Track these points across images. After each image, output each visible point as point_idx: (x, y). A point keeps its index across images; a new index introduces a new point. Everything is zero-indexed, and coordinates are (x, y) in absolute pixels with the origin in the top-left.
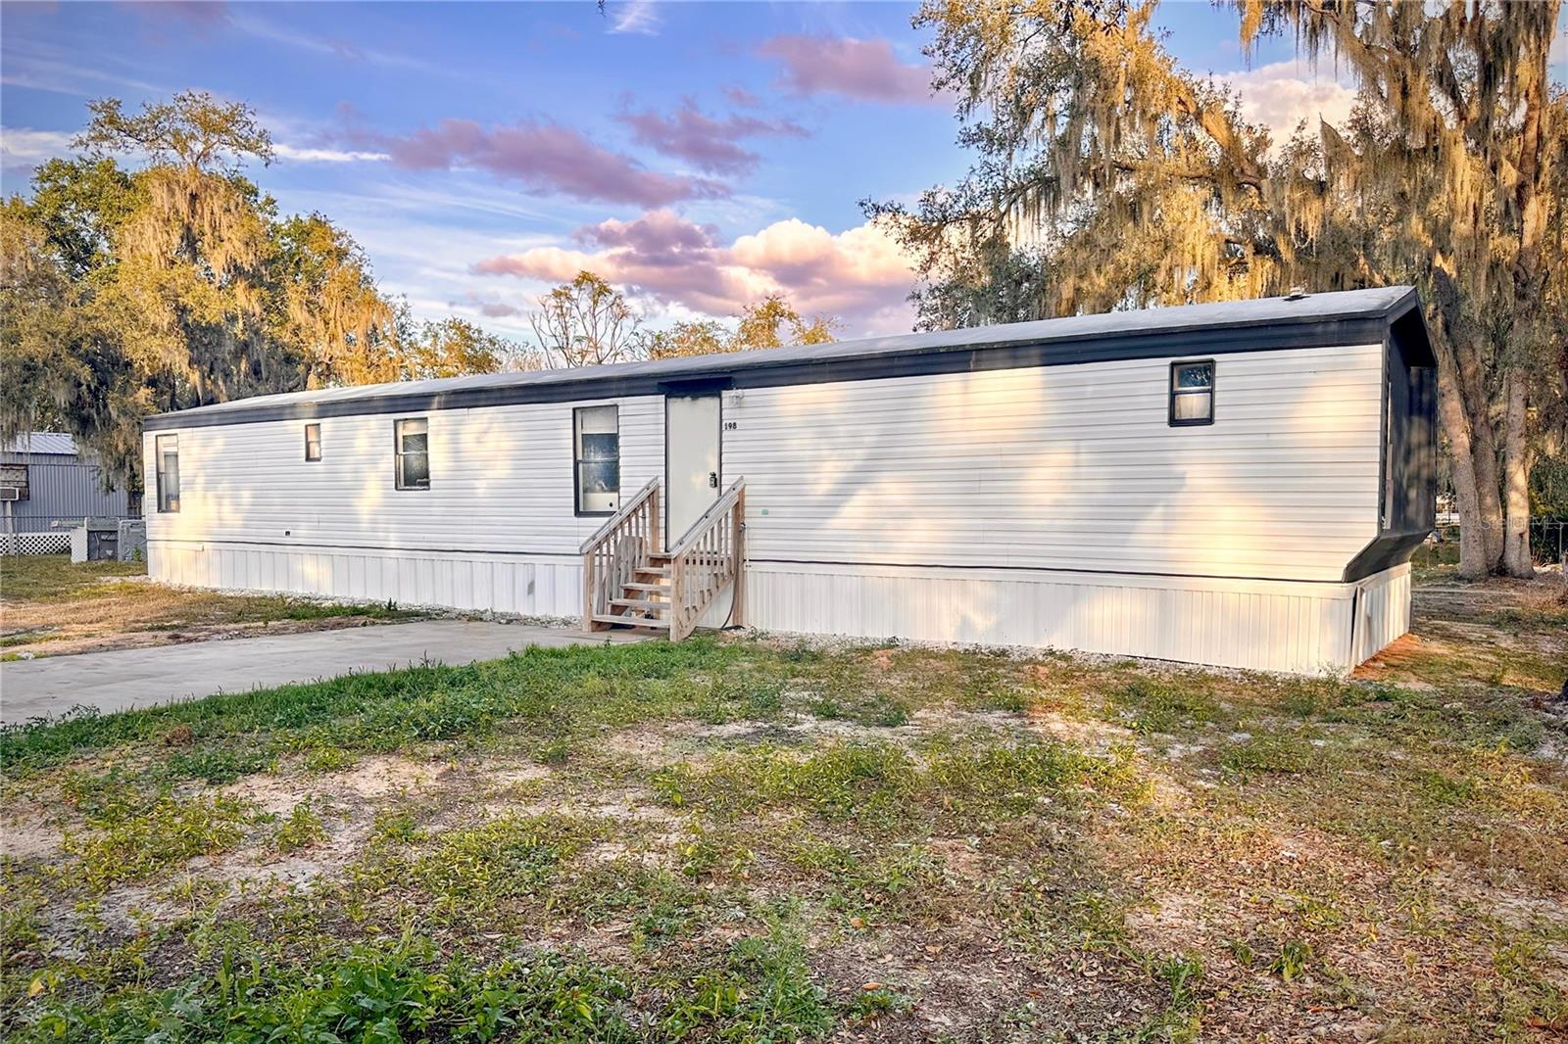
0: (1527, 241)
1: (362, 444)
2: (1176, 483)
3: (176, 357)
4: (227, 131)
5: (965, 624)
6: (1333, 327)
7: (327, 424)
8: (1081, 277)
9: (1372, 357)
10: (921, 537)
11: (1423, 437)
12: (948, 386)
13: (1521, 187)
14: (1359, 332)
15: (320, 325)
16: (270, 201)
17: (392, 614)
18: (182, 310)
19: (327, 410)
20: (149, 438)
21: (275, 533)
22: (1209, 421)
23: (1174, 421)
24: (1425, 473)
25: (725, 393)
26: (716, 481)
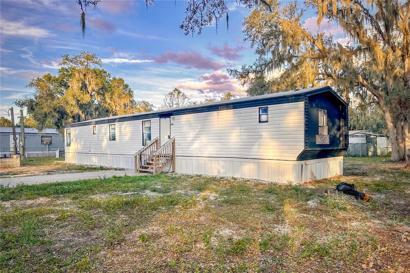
0: (406, 70)
1: (103, 130)
2: (260, 137)
3: (77, 110)
4: (92, 59)
5: (219, 171)
6: (293, 98)
7: (97, 126)
8: (279, 85)
9: (301, 105)
10: (210, 150)
11: (343, 124)
12: (214, 114)
13: (403, 56)
14: (299, 99)
15: (113, 103)
16: (109, 75)
17: (102, 168)
18: (78, 101)
19: (97, 123)
20: (65, 129)
21: (87, 151)
22: (267, 122)
23: (260, 122)
24: (344, 133)
25: (171, 117)
26: (169, 138)
